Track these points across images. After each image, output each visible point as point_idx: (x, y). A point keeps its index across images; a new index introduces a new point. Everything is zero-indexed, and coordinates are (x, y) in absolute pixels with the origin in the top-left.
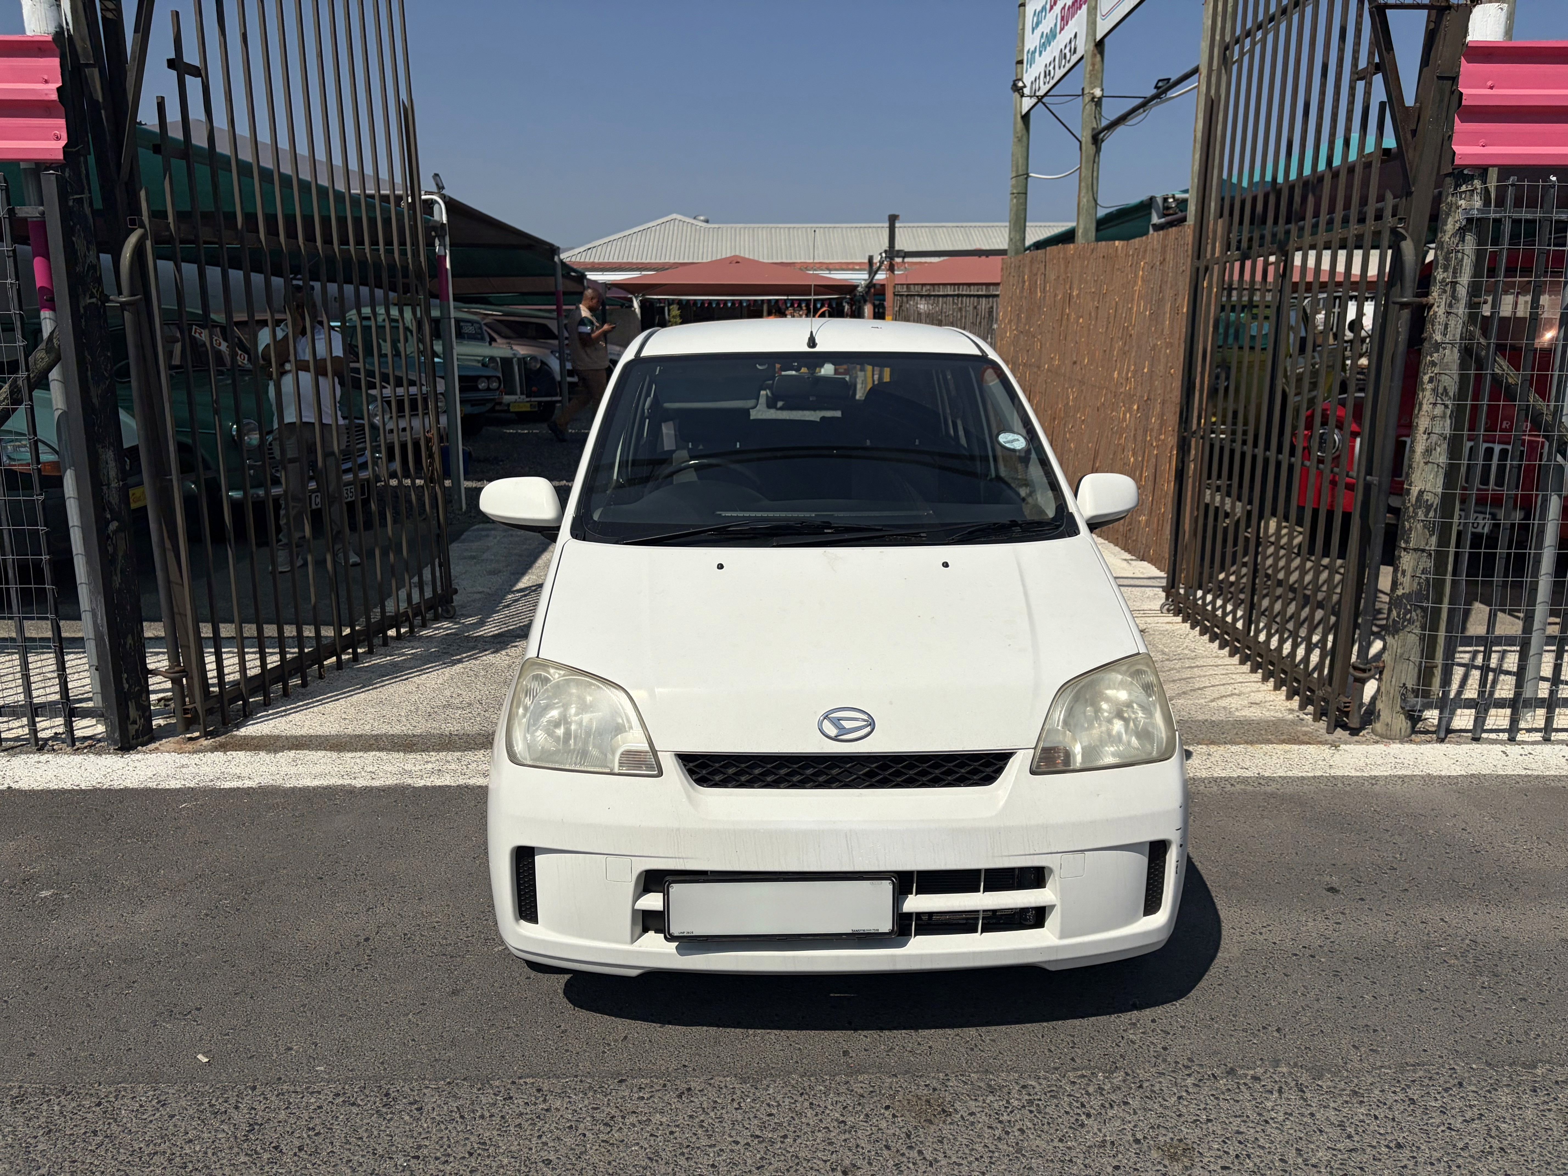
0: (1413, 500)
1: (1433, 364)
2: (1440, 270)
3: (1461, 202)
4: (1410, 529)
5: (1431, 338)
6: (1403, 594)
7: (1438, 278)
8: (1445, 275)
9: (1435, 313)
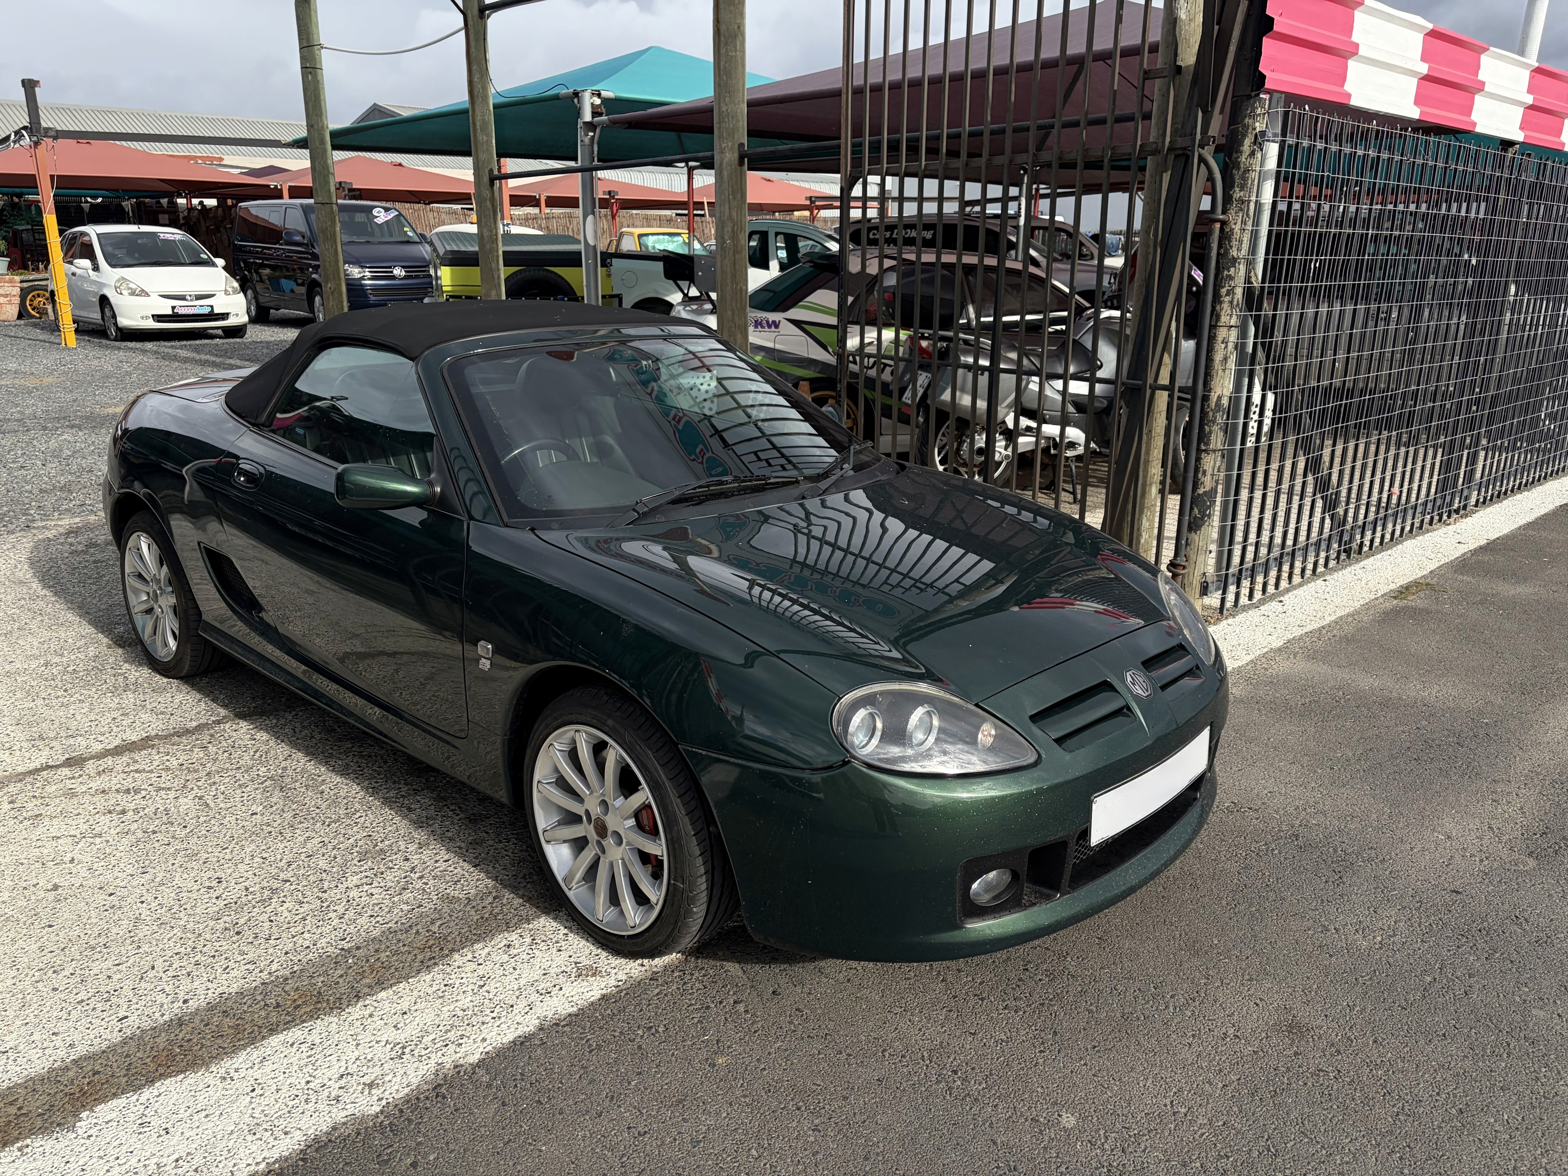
0: (1213, 405)
1: (1231, 278)
2: (1237, 189)
3: (1257, 124)
4: (1210, 432)
5: (1227, 252)
6: (1205, 492)
7: (1235, 196)
8: (1242, 193)
9: (1232, 230)
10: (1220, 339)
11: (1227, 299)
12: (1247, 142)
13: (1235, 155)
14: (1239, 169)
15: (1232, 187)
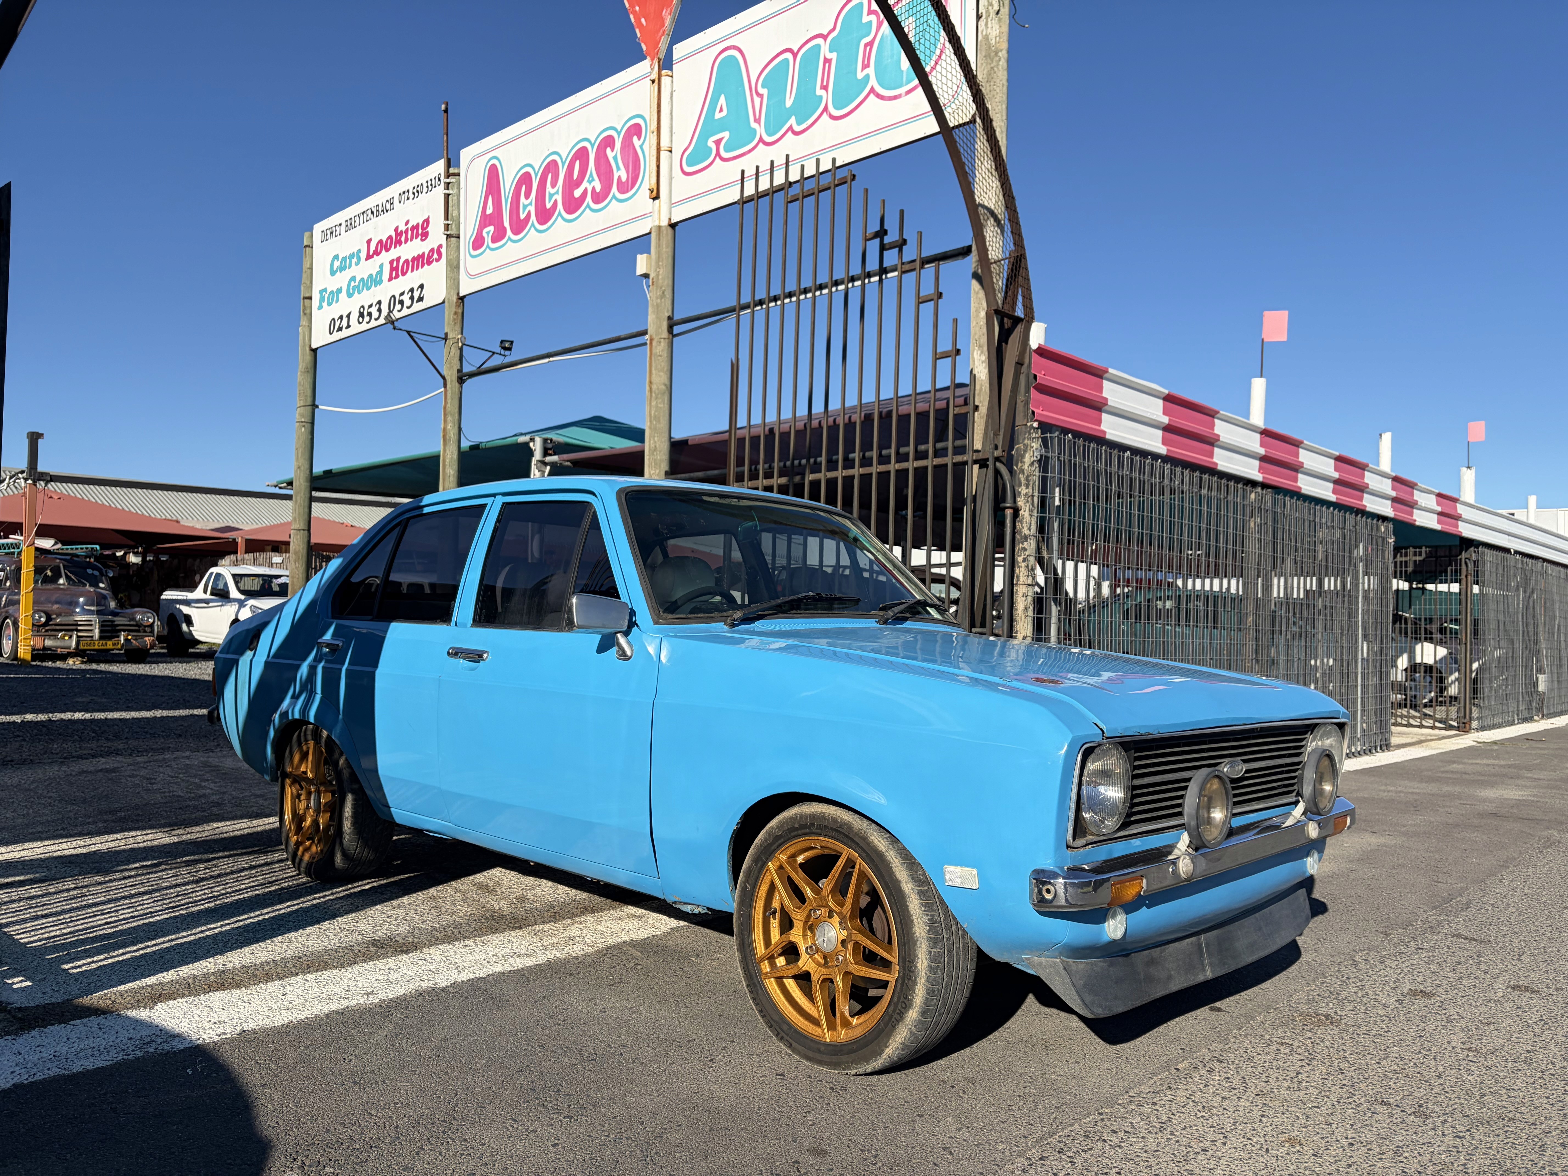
1: (1025, 549)
2: (1024, 488)
3: (1033, 444)
7: (1022, 492)
9: (1023, 515)
10: (1021, 594)
11: (1023, 564)
12: (1027, 456)
13: (1020, 465)
14: (1023, 473)
15: (1020, 485)
